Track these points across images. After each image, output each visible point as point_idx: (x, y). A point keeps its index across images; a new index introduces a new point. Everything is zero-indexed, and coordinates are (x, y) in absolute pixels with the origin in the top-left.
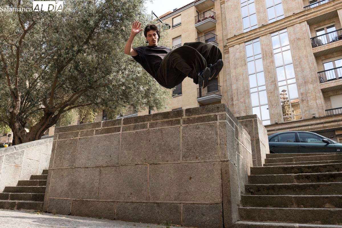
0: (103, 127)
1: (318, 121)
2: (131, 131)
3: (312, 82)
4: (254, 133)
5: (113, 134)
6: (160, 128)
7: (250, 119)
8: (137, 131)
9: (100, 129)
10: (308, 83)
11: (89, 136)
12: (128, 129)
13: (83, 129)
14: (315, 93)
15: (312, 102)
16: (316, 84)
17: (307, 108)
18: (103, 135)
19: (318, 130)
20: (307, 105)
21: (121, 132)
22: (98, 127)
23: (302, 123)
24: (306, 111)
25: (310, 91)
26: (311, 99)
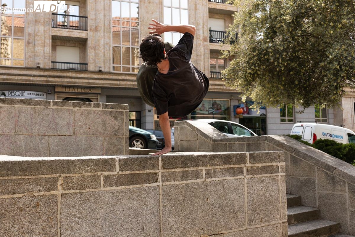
0: (120, 170)
1: (42, 73)
2: (178, 183)
3: (44, 24)
4: (124, 129)
5: (145, 185)
6: (221, 179)
7: (121, 110)
8: (188, 182)
9: (113, 175)
10: (40, 23)
11: (89, 188)
12: (172, 179)
13: (68, 173)
14: (45, 37)
15: (39, 48)
16: (48, 27)
17: (32, 54)
18: (123, 187)
19: (40, 83)
20: (32, 50)
21: (160, 183)
22: (108, 170)
23: (23, 71)
24: (30, 57)
25: (39, 34)
26: (39, 44)
